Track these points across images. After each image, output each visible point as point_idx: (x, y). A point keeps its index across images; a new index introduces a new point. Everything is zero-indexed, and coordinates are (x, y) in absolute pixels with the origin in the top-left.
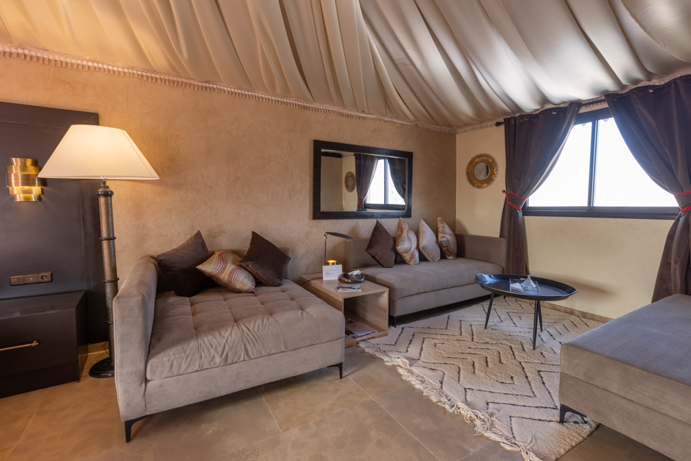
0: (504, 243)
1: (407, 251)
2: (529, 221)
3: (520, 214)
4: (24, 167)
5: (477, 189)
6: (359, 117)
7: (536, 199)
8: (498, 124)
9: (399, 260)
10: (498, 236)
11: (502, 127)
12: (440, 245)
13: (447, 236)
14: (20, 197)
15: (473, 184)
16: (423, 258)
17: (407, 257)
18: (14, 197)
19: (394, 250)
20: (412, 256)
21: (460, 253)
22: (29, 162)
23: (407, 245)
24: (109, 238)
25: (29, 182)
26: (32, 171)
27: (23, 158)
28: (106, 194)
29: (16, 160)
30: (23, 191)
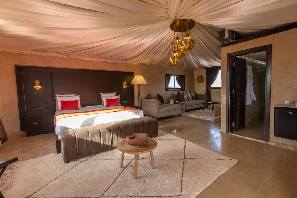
0: (206, 95)
1: (185, 98)
2: (212, 90)
3: (210, 89)
4: (125, 83)
5: (200, 84)
7: (213, 86)
8: (204, 69)
10: (205, 94)
11: (205, 69)
12: (192, 96)
13: (193, 94)
14: (124, 88)
15: (199, 82)
16: (188, 100)
17: (185, 99)
18: (123, 88)
19: (183, 97)
20: (186, 99)
21: (196, 99)
23: (185, 97)
24: (140, 95)
25: (125, 85)
26: (126, 83)
27: (125, 81)
28: (139, 87)
29: (124, 81)
30: (125, 87)
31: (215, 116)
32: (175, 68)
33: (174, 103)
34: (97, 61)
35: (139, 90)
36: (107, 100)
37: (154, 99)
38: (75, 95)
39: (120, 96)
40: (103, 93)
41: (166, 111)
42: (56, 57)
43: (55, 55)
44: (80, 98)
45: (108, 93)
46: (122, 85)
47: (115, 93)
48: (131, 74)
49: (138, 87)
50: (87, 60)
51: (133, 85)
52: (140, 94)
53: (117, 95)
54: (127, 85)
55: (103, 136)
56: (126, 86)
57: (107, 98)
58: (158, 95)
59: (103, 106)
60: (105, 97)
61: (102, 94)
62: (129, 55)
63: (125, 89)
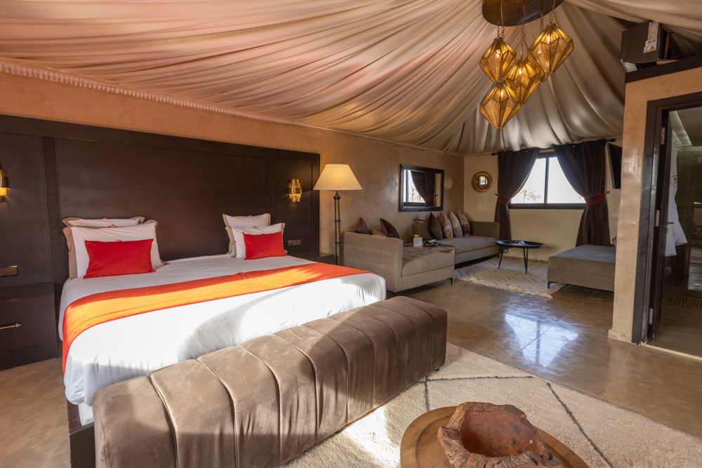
0: (498, 225)
1: (448, 231)
2: (512, 212)
3: (507, 208)
4: (296, 185)
5: (478, 193)
6: (421, 149)
7: (517, 199)
8: (493, 154)
9: (444, 237)
10: (493, 221)
11: (496, 157)
12: (463, 227)
13: (466, 222)
14: (294, 200)
15: (475, 189)
16: (454, 236)
17: (448, 235)
18: (291, 200)
19: (443, 229)
20: (451, 234)
21: (472, 233)
22: (298, 181)
23: (448, 227)
24: (339, 221)
25: (297, 192)
26: (299, 186)
27: (296, 179)
28: (339, 198)
29: (293, 181)
30: (295, 196)
31: (549, 283)
32: (422, 150)
33: (424, 246)
34: (213, 113)
35: (337, 208)
36: (248, 238)
37: (376, 234)
38: (139, 223)
39: (284, 224)
40: (233, 214)
41: (420, 270)
42: (67, 85)
43: (64, 76)
44: (158, 230)
45: (246, 215)
46: (288, 191)
47: (266, 217)
48: (313, 161)
49: (335, 198)
50: (178, 106)
51: (318, 191)
52: (341, 219)
53: (273, 222)
54: (303, 192)
55: (289, 403)
56: (299, 195)
57: (245, 233)
58: (383, 221)
59: (235, 256)
60: (239, 228)
61: (228, 220)
62: (325, 96)
63: (297, 202)
